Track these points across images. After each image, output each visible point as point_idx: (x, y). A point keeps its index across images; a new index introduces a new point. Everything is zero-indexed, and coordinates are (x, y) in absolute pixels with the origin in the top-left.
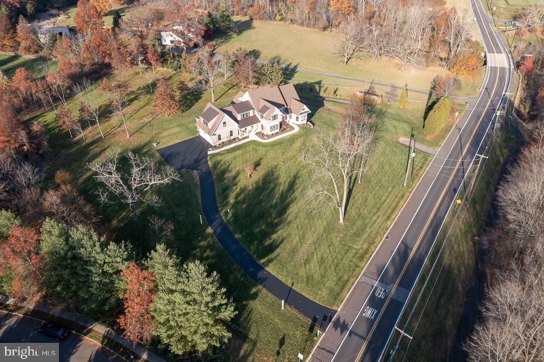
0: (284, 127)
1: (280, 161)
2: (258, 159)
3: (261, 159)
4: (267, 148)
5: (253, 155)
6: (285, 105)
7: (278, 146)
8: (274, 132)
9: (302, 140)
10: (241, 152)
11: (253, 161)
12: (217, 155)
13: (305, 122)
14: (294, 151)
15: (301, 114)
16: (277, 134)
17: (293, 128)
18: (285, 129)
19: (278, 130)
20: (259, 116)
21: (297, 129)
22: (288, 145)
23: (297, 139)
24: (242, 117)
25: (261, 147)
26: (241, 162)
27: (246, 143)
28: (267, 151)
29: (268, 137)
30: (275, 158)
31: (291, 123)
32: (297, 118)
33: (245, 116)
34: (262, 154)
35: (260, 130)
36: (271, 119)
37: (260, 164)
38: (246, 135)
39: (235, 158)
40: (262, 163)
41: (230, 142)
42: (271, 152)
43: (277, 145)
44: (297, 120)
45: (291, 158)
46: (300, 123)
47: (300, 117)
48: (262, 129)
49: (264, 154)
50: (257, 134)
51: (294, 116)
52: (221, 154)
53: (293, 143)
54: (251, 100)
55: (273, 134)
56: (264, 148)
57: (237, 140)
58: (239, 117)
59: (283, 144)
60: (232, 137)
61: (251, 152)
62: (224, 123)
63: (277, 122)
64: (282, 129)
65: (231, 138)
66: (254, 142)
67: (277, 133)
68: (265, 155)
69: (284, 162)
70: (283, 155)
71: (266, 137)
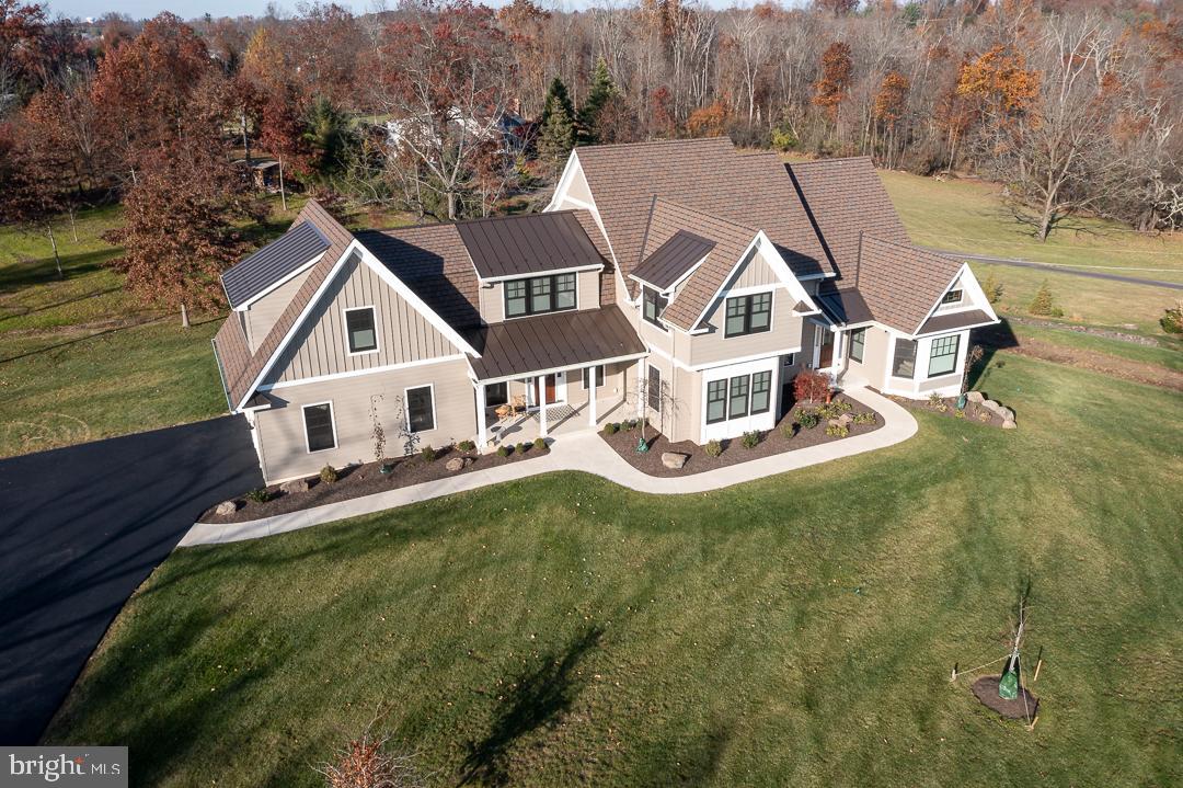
0: (806, 405)
1: (775, 686)
2: (566, 634)
3: (588, 640)
4: (663, 542)
5: (533, 590)
6: (824, 262)
7: (759, 532)
8: (733, 429)
9: (956, 504)
10: (437, 554)
11: (504, 655)
12: (226, 562)
13: (953, 390)
14: (905, 596)
15: (933, 325)
16: (756, 444)
17: (877, 421)
18: (818, 418)
19: (765, 422)
20: (631, 308)
21: (900, 429)
22: (842, 535)
23: (914, 488)
24: (519, 307)
25: (615, 530)
26: (392, 657)
27: (516, 485)
28: (659, 570)
29: (693, 457)
30: (728, 642)
31: (853, 388)
32: (905, 353)
33: (541, 303)
34: (613, 588)
35: (637, 409)
36: (719, 319)
37: (565, 705)
38: (531, 432)
39: (369, 601)
40: (591, 695)
41: (393, 472)
42: (697, 579)
43: (755, 520)
44: (896, 372)
45: (878, 655)
46: (915, 388)
47: (925, 346)
48: (654, 399)
49: (628, 592)
50: (613, 433)
51: (881, 338)
52: (264, 562)
53: (883, 519)
54: (593, 208)
55: (725, 444)
56: (638, 539)
57: (453, 464)
58: (492, 305)
59: (802, 523)
60: (427, 440)
61: (527, 565)
62: (360, 321)
63: (761, 358)
64: (795, 414)
65: (419, 447)
66: (576, 487)
67: (761, 436)
68: (637, 607)
69: (810, 703)
70: (801, 619)
71: (671, 461)
